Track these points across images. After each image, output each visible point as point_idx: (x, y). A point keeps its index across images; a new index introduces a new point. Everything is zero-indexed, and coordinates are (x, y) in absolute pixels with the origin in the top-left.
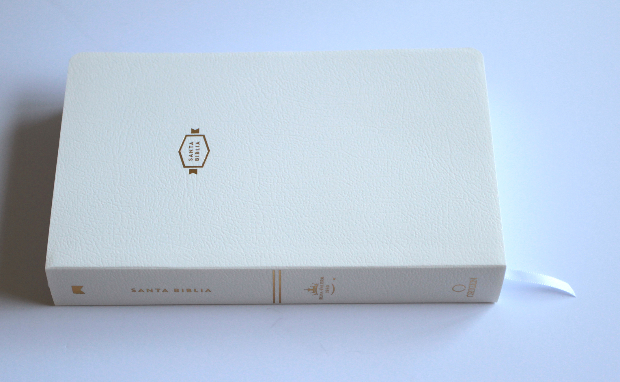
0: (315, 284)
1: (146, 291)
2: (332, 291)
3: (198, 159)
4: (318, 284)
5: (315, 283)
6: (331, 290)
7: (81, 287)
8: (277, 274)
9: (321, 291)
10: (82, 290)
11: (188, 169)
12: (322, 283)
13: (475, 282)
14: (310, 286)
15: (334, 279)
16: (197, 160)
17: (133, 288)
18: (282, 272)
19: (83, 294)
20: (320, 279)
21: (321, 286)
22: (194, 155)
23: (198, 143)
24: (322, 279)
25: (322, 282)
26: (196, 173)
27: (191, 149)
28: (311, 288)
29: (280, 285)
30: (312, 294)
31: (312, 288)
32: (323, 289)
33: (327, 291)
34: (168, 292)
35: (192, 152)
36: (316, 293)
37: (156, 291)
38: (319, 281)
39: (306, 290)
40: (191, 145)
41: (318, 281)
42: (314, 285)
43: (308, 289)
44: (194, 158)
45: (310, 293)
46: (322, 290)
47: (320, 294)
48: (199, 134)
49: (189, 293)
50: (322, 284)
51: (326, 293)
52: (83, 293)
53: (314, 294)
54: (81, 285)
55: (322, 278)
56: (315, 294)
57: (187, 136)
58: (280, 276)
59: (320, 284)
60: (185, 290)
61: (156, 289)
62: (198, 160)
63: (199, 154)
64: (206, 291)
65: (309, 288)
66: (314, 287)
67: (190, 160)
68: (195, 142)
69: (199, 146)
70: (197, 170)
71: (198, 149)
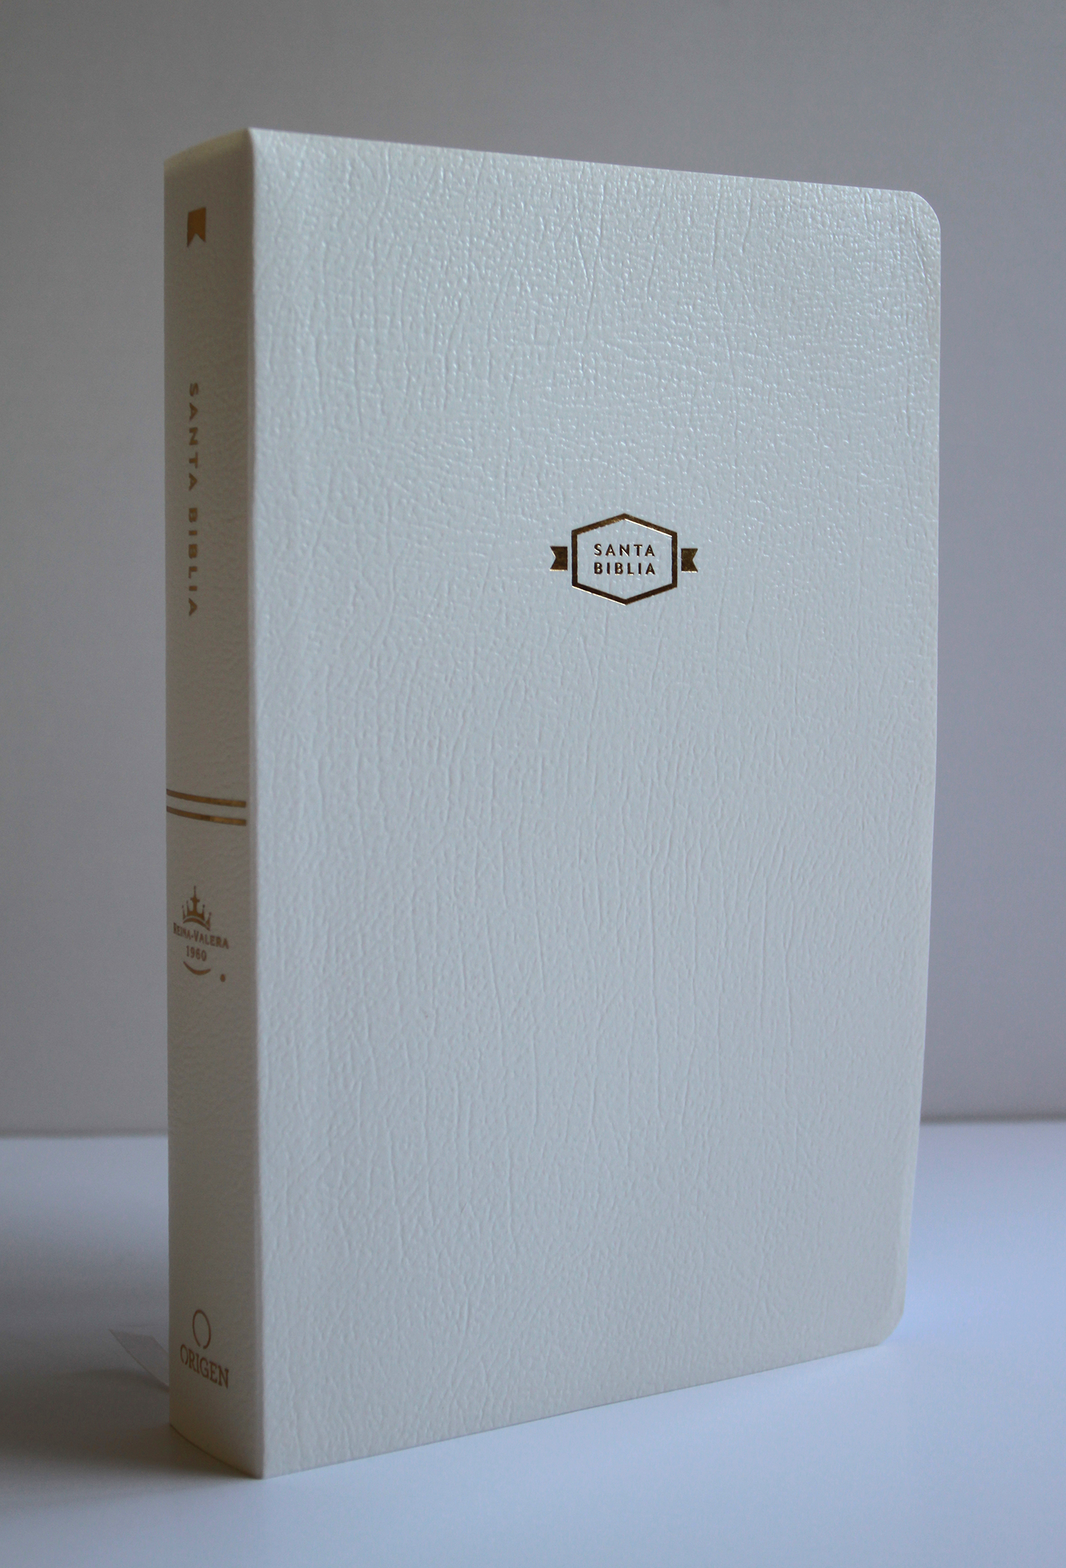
0: (209, 919)
1: (192, 425)
2: (192, 967)
3: (601, 571)
4: (208, 929)
5: (211, 921)
6: (196, 963)
7: (203, 237)
8: (236, 813)
9: (192, 933)
10: (197, 238)
11: (568, 543)
12: (212, 941)
13: (218, 1380)
14: (204, 906)
15: (223, 978)
16: (596, 568)
17: (200, 388)
18: (241, 828)
19: (186, 241)
20: (223, 937)
21: (204, 936)
22: (613, 560)
23: (650, 569)
24: (220, 942)
25: (215, 942)
26: (554, 567)
27: (633, 550)
28: (199, 906)
29: (207, 818)
30: (185, 908)
31: (200, 910)
32: (196, 940)
33: (193, 953)
34: (191, 488)
35: (621, 554)
36: (187, 918)
37: (193, 456)
38: (216, 934)
39: (193, 893)
40: (643, 550)
41: (217, 929)
42: (206, 916)
43: (198, 897)
44: (604, 560)
45: (187, 902)
46: (194, 939)
47: (184, 931)
48: (680, 572)
49: (187, 551)
50: (209, 940)
51: (188, 947)
52: (190, 239)
53: (186, 913)
54: (207, 235)
55: (226, 943)
56: (184, 916)
57: (674, 535)
58: (229, 821)
59: (209, 934)
60: (193, 540)
61: (197, 454)
62: (596, 572)
63: (616, 572)
64: (191, 601)
65: (198, 901)
66: (202, 916)
67: (596, 547)
68: (655, 561)
69: (640, 573)
70: (566, 568)
71: (631, 571)
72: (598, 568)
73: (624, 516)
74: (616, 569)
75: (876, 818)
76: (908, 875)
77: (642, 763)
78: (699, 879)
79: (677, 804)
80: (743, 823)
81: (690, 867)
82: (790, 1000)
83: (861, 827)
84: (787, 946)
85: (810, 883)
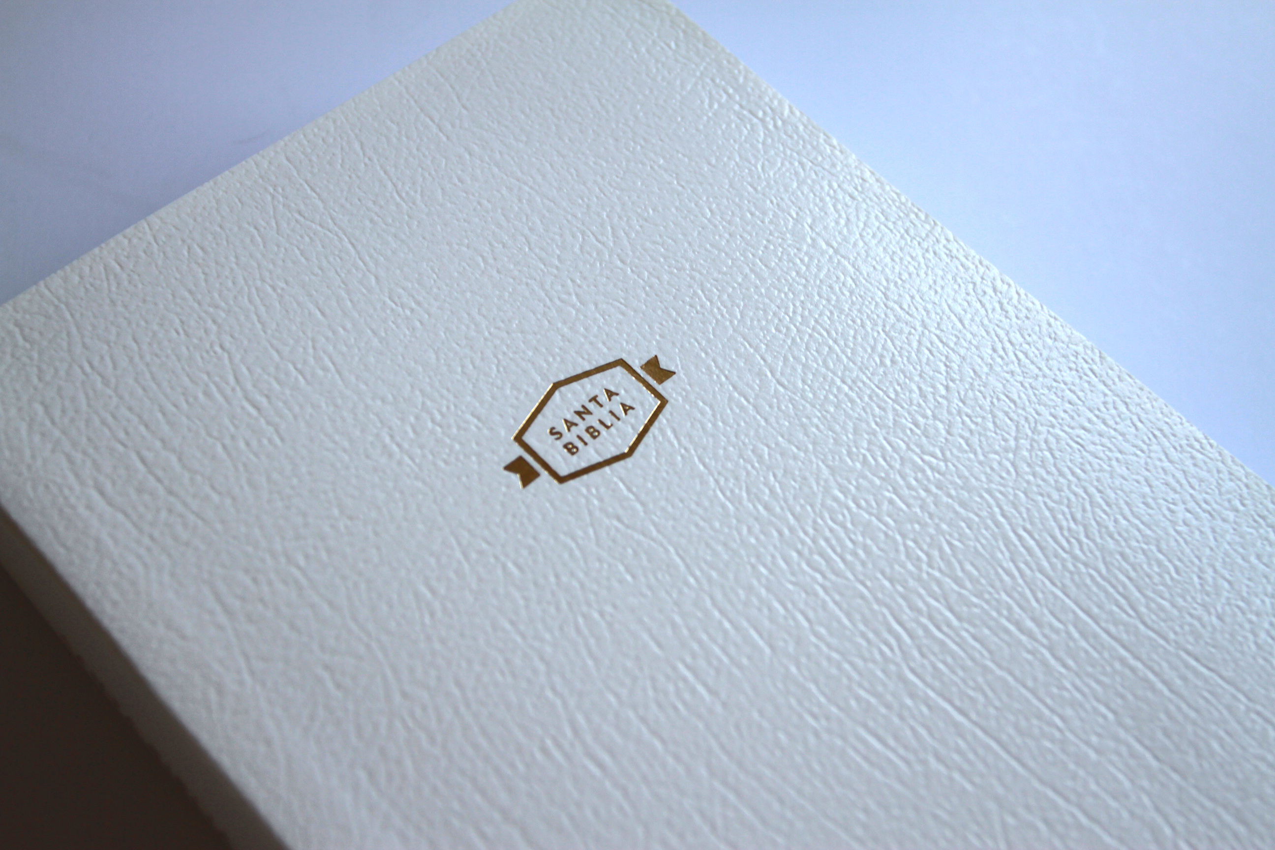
3: (577, 449)
11: (519, 452)
16: (569, 450)
22: (581, 429)
23: (627, 408)
26: (525, 484)
27: (591, 406)
35: (584, 419)
40: (603, 398)
44: (570, 437)
48: (659, 388)
57: (623, 362)
62: (573, 454)
63: (595, 437)
67: (552, 433)
68: (624, 397)
69: (618, 419)
70: (536, 475)
71: (609, 424)
72: (571, 449)
73: (557, 386)
74: (592, 435)
75: (1084, 428)
76: (1175, 448)
77: (793, 579)
78: (967, 631)
79: (869, 583)
80: (956, 543)
81: (945, 629)
82: (1197, 660)
83: (1079, 447)
84: (1131, 612)
85: (1087, 537)
